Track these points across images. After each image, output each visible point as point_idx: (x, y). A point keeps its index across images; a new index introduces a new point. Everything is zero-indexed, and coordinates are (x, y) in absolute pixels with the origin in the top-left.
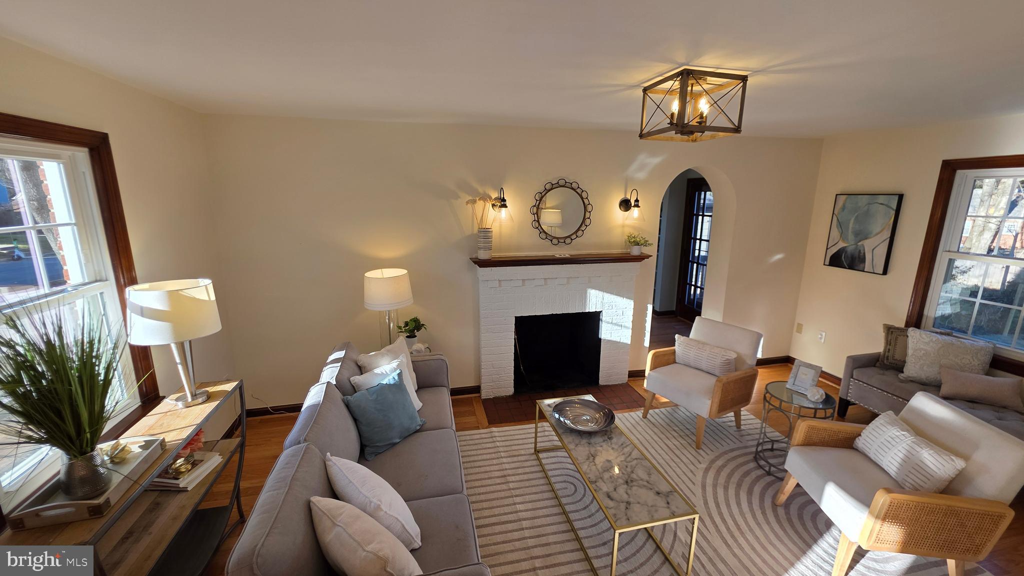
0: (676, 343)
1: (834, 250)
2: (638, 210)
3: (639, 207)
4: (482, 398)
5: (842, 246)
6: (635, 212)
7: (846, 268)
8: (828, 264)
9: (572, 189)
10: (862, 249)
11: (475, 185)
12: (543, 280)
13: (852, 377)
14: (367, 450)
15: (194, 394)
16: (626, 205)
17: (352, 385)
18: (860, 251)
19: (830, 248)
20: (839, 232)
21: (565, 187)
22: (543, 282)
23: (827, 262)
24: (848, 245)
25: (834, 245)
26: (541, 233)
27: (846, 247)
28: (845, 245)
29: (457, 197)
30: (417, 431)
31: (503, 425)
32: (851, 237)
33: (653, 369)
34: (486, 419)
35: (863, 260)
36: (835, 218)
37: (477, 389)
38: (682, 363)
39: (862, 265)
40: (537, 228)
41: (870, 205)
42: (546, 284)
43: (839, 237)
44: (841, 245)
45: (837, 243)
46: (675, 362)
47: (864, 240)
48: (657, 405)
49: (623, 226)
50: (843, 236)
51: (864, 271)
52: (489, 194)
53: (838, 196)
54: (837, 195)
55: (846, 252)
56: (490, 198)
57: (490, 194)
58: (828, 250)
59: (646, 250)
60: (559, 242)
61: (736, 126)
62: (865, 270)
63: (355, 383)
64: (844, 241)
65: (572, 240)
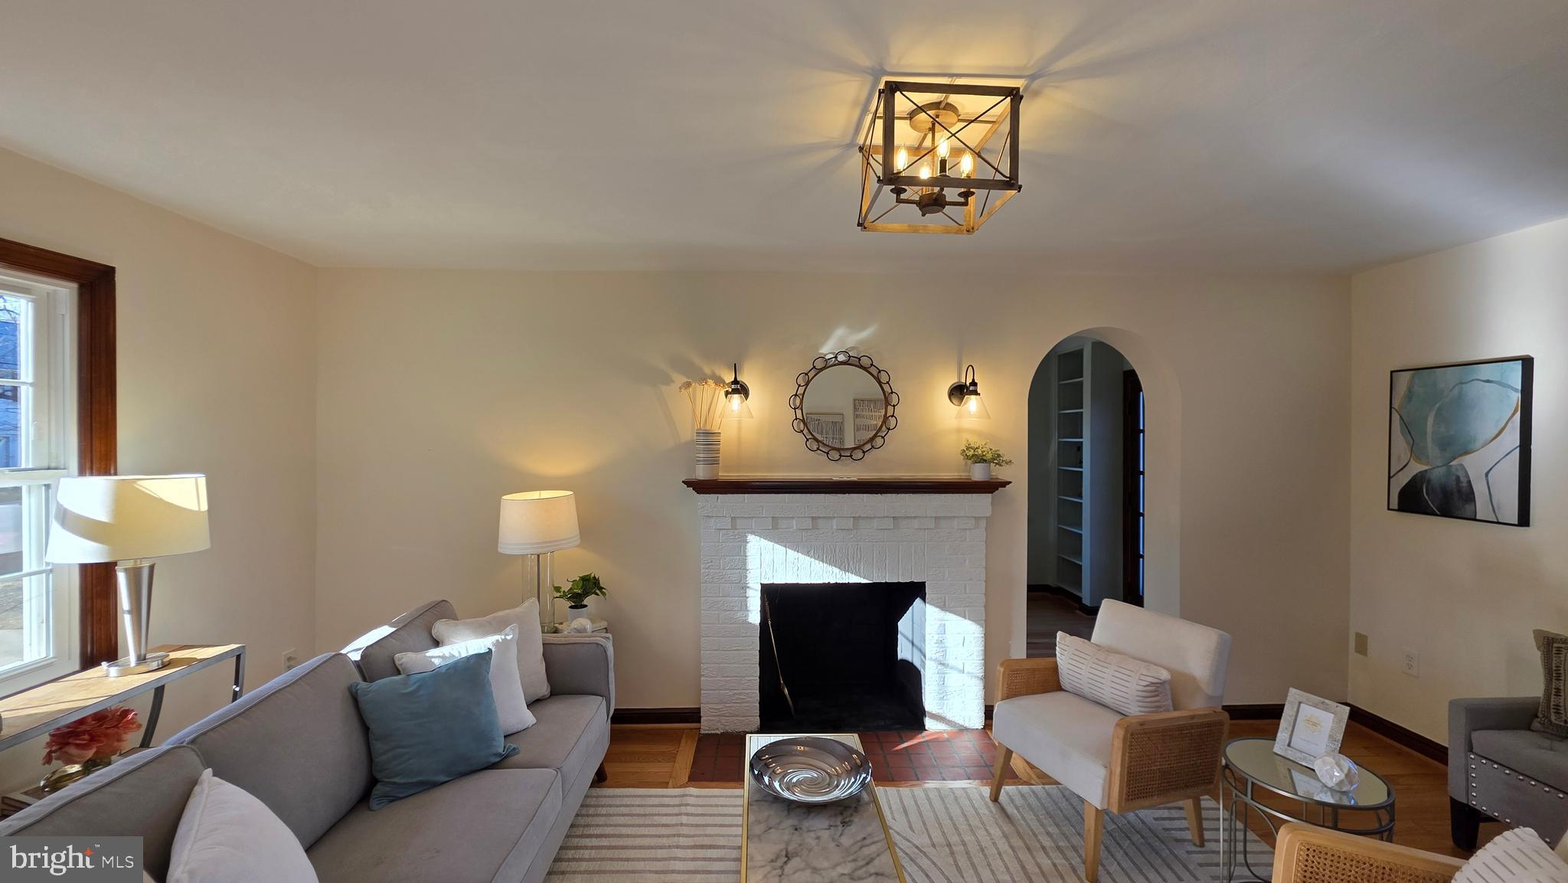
0: (1057, 648)
1: (1403, 479)
2: (976, 399)
3: (979, 394)
4: (702, 732)
5: (1419, 471)
6: (972, 403)
7: (1433, 514)
8: (1396, 508)
9: (861, 367)
10: (1461, 474)
11: (697, 361)
12: (810, 521)
13: (1471, 750)
14: (379, 789)
15: (142, 657)
16: (959, 392)
17: (397, 667)
18: (1458, 478)
19: (1393, 476)
20: (1408, 443)
21: (849, 364)
22: (809, 523)
23: (1395, 504)
24: (1430, 467)
25: (1402, 469)
26: (808, 440)
27: (1426, 471)
28: (1425, 468)
29: (668, 381)
30: (493, 766)
31: (714, 784)
32: (1433, 451)
33: (1008, 698)
34: (689, 770)
35: (1469, 496)
36: (1396, 417)
37: (693, 715)
38: (1071, 690)
39: (1469, 508)
40: (802, 431)
41: (1464, 385)
42: (815, 527)
43: (1409, 454)
44: (1416, 468)
45: (1407, 464)
46: (1059, 688)
47: (1460, 455)
48: (1031, 778)
49: (959, 431)
50: (1416, 450)
51: (1475, 520)
52: (720, 377)
53: (1394, 374)
54: (1392, 372)
55: (1429, 481)
56: (724, 382)
57: (722, 376)
58: (1392, 480)
59: (1001, 473)
60: (841, 456)
61: (1007, 177)
62: (1478, 518)
63: (401, 665)
64: (1419, 460)
65: (864, 452)
